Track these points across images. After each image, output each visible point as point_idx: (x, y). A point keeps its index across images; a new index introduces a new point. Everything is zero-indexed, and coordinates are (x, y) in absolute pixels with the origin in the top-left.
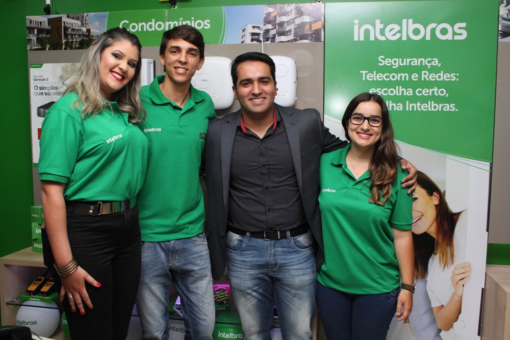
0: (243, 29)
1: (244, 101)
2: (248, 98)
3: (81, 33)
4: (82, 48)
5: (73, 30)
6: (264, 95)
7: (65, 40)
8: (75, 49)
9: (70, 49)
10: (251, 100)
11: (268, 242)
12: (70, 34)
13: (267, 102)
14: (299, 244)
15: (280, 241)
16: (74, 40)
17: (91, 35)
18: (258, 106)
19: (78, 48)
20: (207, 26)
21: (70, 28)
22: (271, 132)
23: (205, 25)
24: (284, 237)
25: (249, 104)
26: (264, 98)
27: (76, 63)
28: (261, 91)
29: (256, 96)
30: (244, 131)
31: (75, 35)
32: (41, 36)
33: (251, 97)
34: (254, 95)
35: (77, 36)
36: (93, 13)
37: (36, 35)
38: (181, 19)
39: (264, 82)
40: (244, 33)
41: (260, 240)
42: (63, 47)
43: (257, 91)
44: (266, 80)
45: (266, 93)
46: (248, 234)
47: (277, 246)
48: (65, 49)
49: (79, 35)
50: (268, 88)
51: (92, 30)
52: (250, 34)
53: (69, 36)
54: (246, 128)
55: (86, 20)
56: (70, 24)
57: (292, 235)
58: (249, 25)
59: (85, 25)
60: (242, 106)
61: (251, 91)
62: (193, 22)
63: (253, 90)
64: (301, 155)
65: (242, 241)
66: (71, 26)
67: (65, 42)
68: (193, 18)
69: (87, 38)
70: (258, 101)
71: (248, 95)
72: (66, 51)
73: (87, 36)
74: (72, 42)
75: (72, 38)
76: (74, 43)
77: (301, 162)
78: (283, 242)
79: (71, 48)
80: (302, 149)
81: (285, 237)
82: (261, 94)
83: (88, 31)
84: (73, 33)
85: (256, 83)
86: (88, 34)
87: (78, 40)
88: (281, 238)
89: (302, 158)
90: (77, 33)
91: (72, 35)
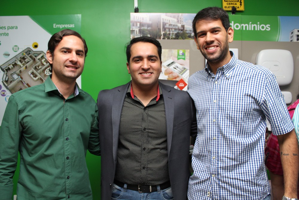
0: (292, 32)
1: (134, 75)
2: (139, 72)
3: (177, 28)
4: (178, 39)
5: (170, 25)
6: (151, 71)
7: (163, 32)
8: (172, 39)
9: (167, 39)
10: (141, 74)
11: (142, 194)
12: (167, 28)
13: (153, 77)
14: (167, 195)
15: (152, 193)
16: (171, 33)
17: (185, 29)
18: (146, 80)
19: (175, 39)
20: (268, 29)
21: (168, 23)
22: (154, 102)
23: (266, 28)
24: (155, 189)
25: (139, 78)
26: (152, 73)
27: (173, 50)
28: (149, 67)
29: (145, 71)
30: (133, 97)
31: (172, 29)
32: (142, 28)
33: (141, 71)
34: (143, 69)
35: (173, 30)
36: (186, 14)
37: (139, 27)
38: (250, 23)
39: (152, 60)
40: (292, 35)
41: (135, 192)
42: (162, 37)
43: (146, 66)
44: (154, 58)
45: (153, 69)
46: (125, 186)
47: (149, 197)
48: (163, 39)
49: (175, 29)
50: (155, 65)
51: (185, 26)
52: (296, 36)
53: (167, 29)
54: (134, 95)
55: (181, 18)
56: (168, 20)
57: (162, 189)
58: (295, 30)
59: (180, 22)
60: (133, 78)
61: (141, 66)
62: (258, 25)
63: (143, 65)
64: (174, 124)
65: (121, 191)
66: (168, 22)
67: (164, 34)
68: (258, 23)
69: (182, 32)
70: (146, 75)
71: (138, 70)
72: (164, 40)
73: (182, 30)
74: (169, 34)
75: (169, 31)
76: (171, 35)
77: (173, 130)
78: (154, 194)
79: (169, 38)
80: (176, 119)
81: (156, 191)
82: (149, 69)
83: (183, 26)
84: (170, 27)
85: (145, 60)
86: (182, 28)
87: (174, 33)
88: (152, 191)
89: (174, 126)
90: (174, 27)
91: (169, 29)
